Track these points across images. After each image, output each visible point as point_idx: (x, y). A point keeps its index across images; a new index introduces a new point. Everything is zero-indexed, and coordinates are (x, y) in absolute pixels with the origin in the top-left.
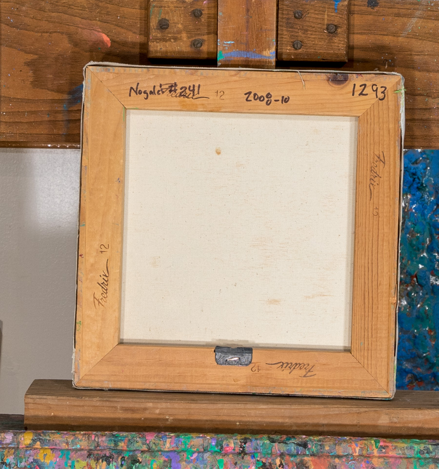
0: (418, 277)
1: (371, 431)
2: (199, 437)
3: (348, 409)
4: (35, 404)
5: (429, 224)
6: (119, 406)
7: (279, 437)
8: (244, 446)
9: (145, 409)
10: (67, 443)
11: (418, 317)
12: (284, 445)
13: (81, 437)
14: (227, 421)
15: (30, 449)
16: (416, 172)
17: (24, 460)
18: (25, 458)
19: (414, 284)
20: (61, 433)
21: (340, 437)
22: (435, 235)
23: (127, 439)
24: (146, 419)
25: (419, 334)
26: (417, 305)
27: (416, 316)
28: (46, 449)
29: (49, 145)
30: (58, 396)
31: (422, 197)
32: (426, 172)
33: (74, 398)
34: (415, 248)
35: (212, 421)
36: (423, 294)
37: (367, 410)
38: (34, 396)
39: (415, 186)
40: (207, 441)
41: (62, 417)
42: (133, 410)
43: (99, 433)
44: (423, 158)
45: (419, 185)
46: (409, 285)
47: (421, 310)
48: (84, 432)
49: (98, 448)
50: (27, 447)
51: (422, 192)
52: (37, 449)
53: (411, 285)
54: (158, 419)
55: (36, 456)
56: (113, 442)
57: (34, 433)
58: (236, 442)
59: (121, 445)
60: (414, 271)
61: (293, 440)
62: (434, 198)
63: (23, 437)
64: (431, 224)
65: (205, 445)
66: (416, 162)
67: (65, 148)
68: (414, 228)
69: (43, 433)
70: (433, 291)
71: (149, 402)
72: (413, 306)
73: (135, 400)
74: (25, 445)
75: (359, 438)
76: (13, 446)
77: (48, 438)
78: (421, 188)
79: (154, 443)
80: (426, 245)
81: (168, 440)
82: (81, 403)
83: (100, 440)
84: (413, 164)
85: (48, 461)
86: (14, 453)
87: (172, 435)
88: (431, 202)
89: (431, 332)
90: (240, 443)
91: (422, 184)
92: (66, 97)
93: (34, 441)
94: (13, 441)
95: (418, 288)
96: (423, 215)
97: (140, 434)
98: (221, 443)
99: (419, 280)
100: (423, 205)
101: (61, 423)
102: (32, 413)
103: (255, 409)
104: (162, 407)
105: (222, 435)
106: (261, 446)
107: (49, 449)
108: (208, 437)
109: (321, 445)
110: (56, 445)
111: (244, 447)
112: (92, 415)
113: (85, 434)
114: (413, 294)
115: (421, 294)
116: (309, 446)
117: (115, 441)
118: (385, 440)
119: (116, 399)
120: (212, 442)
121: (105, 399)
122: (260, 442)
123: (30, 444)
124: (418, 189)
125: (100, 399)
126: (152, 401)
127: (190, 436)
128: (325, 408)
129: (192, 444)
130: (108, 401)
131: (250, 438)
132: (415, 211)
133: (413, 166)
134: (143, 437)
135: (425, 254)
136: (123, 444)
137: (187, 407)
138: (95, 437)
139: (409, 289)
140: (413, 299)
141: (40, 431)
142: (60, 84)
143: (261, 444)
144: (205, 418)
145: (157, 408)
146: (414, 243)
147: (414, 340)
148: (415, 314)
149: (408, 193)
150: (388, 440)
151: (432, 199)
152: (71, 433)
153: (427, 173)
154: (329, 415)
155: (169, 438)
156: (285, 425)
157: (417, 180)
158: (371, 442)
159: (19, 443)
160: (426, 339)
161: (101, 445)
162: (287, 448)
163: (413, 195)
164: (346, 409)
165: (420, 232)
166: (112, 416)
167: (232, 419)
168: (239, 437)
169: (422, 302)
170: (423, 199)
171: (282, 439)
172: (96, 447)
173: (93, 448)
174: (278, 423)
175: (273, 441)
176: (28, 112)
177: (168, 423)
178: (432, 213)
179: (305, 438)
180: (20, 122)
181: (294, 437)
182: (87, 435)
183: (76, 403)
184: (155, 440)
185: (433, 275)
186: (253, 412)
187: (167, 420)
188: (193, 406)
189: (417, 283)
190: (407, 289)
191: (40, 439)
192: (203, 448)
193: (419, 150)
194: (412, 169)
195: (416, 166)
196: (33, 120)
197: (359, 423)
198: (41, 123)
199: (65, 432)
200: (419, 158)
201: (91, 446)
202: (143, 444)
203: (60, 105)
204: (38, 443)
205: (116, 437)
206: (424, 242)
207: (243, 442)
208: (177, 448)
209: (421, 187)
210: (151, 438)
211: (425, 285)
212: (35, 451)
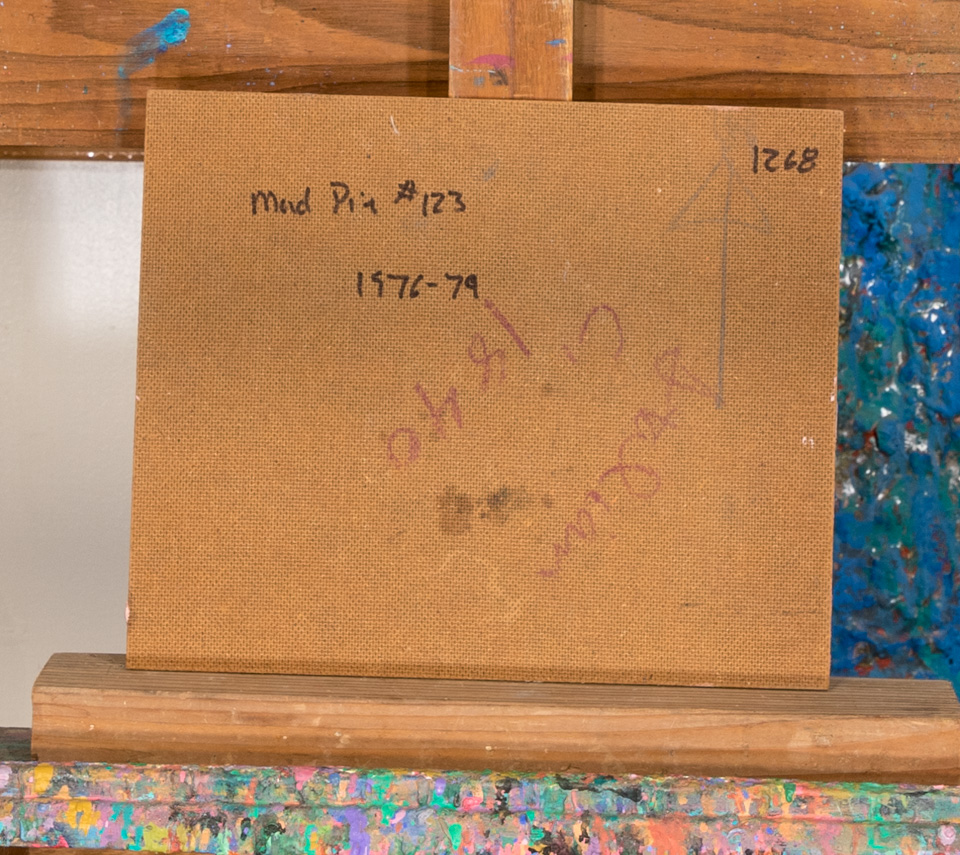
0: (879, 435)
1: (773, 763)
2: (409, 777)
3: (725, 717)
4: (55, 704)
5: (903, 322)
6: (234, 709)
7: (580, 776)
8: (506, 795)
9: (290, 717)
10: (126, 789)
11: (879, 522)
12: (591, 793)
13: (157, 775)
14: (465, 743)
15: (46, 800)
16: (875, 212)
17: (34, 825)
18: (36, 820)
19: (871, 450)
20: (115, 768)
21: (710, 778)
22: (915, 345)
23: (254, 780)
24: (292, 739)
25: (882, 557)
26: (877, 495)
27: (875, 518)
28: (81, 801)
29: (91, 154)
30: (103, 689)
31: (887, 265)
32: (896, 210)
33: (139, 694)
34: (872, 372)
35: (432, 742)
36: (889, 471)
37: (764, 719)
38: (53, 689)
39: (873, 240)
40: (425, 785)
41: (112, 734)
42: (264, 720)
43: (195, 768)
44: (890, 181)
45: (882, 238)
46: (860, 451)
47: (885, 507)
48: (163, 766)
49: (192, 799)
50: (42, 797)
51: (889, 254)
52: (62, 801)
53: (865, 453)
54: (318, 739)
55: (61, 817)
56: (225, 787)
57: (55, 767)
58: (489, 789)
59: (243, 793)
60: (871, 423)
61: (609, 784)
62: (915, 267)
63: (33, 775)
64: (908, 321)
65: (423, 793)
66: (874, 190)
67: (124, 159)
68: (870, 330)
69: (75, 767)
70: (911, 465)
71: (297, 702)
72: (869, 497)
73: (268, 698)
74: (38, 793)
75: (751, 780)
76: (11, 795)
77: (85, 777)
78: (885, 245)
79: (313, 790)
80: (897, 368)
81: (343, 784)
82: (155, 705)
83: (197, 781)
84: (869, 193)
85: (85, 827)
86: (13, 810)
87: (351, 772)
88: (907, 276)
89: (907, 551)
90: (496, 791)
91: (888, 237)
92: (122, 50)
93: (56, 784)
94: (11, 785)
95: (879, 459)
96: (890, 302)
97: (283, 770)
98: (455, 789)
99: (880, 441)
100: (890, 282)
101: (109, 747)
102: (47, 725)
103: (526, 717)
104: (326, 712)
105: (459, 773)
106: (541, 797)
107: (86, 801)
108: (428, 778)
109: (669, 795)
110: (103, 792)
111: (505, 799)
112: (176, 729)
113: (166, 770)
114: (868, 472)
115: (885, 472)
116: (645, 797)
117: (229, 786)
118: (806, 783)
119: (228, 696)
120: (436, 788)
121: (204, 696)
122: (539, 788)
123: (47, 791)
124: (880, 247)
125: (193, 695)
126: (306, 699)
127: (390, 774)
128: (675, 714)
129: (394, 791)
130: (210, 699)
131: (519, 779)
132: (875, 293)
133: (867, 199)
134: (289, 776)
135: (894, 387)
136: (246, 791)
137: (381, 713)
138: (187, 775)
139: (859, 460)
140: (868, 482)
141: (67, 764)
142: (111, 22)
143: (542, 793)
144: (418, 736)
145: (317, 715)
146: (871, 362)
147: (871, 571)
148: (872, 513)
149: (859, 257)
150: (814, 784)
151: (910, 268)
152: (135, 767)
153: (898, 212)
154: (684, 729)
155: (345, 779)
156: (589, 750)
157: (877, 228)
158: (776, 789)
159: (23, 789)
160: (896, 567)
161: (200, 793)
162: (598, 800)
163: (869, 260)
164: (720, 717)
165: (883, 340)
166: (220, 731)
167: (476, 738)
168: (494, 777)
169: (887, 488)
170: (889, 269)
171: (587, 782)
172: (188, 798)
173: (181, 799)
174: (575, 745)
175: (567, 786)
176: (41, 83)
177: (339, 746)
178: (910, 298)
179: (635, 780)
180: (26, 105)
181: (611, 778)
182: (170, 773)
183: (143, 704)
184: (314, 782)
185: (912, 431)
186: (520, 725)
187: (337, 740)
188: (394, 709)
189: (876, 449)
190: (854, 461)
191: (68, 780)
192: (418, 800)
193: (882, 165)
194: (867, 203)
195: (874, 198)
196: (51, 101)
197: (747, 746)
198: (70, 106)
199: (123, 766)
200: (881, 182)
201: (179, 795)
202: (290, 791)
203: (111, 68)
204: (65, 788)
205: (232, 776)
206: (892, 361)
207: (503, 788)
208: (363, 799)
209: (886, 243)
210: (306, 778)
211: (894, 452)
212: (59, 805)
